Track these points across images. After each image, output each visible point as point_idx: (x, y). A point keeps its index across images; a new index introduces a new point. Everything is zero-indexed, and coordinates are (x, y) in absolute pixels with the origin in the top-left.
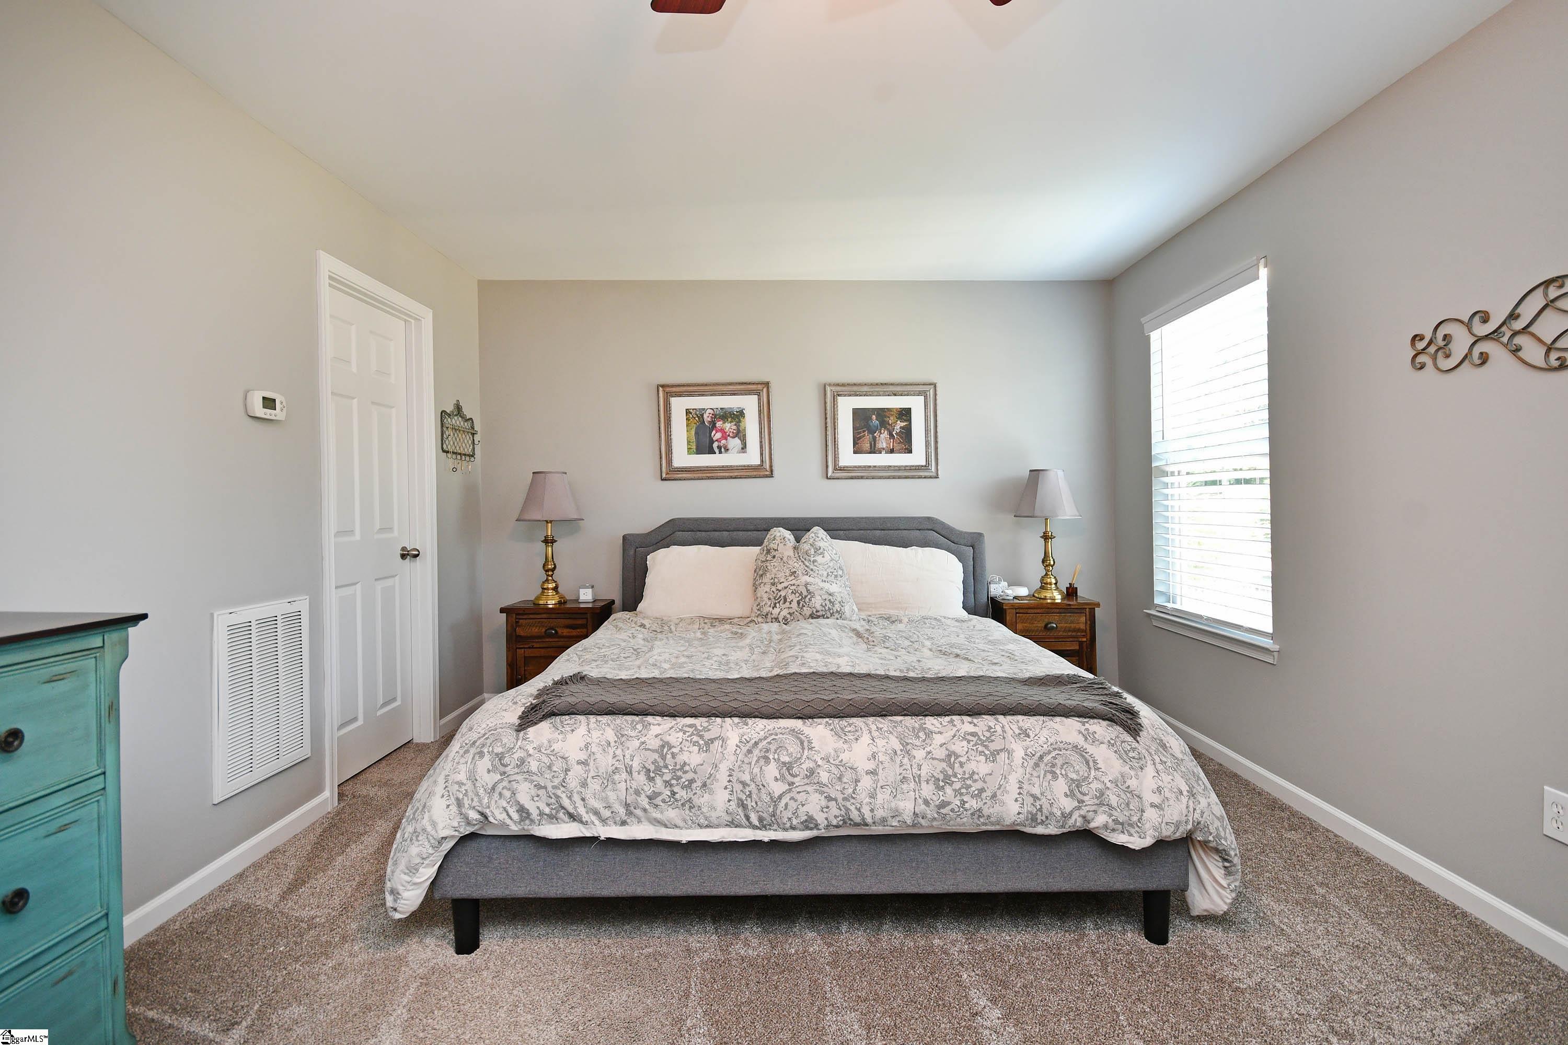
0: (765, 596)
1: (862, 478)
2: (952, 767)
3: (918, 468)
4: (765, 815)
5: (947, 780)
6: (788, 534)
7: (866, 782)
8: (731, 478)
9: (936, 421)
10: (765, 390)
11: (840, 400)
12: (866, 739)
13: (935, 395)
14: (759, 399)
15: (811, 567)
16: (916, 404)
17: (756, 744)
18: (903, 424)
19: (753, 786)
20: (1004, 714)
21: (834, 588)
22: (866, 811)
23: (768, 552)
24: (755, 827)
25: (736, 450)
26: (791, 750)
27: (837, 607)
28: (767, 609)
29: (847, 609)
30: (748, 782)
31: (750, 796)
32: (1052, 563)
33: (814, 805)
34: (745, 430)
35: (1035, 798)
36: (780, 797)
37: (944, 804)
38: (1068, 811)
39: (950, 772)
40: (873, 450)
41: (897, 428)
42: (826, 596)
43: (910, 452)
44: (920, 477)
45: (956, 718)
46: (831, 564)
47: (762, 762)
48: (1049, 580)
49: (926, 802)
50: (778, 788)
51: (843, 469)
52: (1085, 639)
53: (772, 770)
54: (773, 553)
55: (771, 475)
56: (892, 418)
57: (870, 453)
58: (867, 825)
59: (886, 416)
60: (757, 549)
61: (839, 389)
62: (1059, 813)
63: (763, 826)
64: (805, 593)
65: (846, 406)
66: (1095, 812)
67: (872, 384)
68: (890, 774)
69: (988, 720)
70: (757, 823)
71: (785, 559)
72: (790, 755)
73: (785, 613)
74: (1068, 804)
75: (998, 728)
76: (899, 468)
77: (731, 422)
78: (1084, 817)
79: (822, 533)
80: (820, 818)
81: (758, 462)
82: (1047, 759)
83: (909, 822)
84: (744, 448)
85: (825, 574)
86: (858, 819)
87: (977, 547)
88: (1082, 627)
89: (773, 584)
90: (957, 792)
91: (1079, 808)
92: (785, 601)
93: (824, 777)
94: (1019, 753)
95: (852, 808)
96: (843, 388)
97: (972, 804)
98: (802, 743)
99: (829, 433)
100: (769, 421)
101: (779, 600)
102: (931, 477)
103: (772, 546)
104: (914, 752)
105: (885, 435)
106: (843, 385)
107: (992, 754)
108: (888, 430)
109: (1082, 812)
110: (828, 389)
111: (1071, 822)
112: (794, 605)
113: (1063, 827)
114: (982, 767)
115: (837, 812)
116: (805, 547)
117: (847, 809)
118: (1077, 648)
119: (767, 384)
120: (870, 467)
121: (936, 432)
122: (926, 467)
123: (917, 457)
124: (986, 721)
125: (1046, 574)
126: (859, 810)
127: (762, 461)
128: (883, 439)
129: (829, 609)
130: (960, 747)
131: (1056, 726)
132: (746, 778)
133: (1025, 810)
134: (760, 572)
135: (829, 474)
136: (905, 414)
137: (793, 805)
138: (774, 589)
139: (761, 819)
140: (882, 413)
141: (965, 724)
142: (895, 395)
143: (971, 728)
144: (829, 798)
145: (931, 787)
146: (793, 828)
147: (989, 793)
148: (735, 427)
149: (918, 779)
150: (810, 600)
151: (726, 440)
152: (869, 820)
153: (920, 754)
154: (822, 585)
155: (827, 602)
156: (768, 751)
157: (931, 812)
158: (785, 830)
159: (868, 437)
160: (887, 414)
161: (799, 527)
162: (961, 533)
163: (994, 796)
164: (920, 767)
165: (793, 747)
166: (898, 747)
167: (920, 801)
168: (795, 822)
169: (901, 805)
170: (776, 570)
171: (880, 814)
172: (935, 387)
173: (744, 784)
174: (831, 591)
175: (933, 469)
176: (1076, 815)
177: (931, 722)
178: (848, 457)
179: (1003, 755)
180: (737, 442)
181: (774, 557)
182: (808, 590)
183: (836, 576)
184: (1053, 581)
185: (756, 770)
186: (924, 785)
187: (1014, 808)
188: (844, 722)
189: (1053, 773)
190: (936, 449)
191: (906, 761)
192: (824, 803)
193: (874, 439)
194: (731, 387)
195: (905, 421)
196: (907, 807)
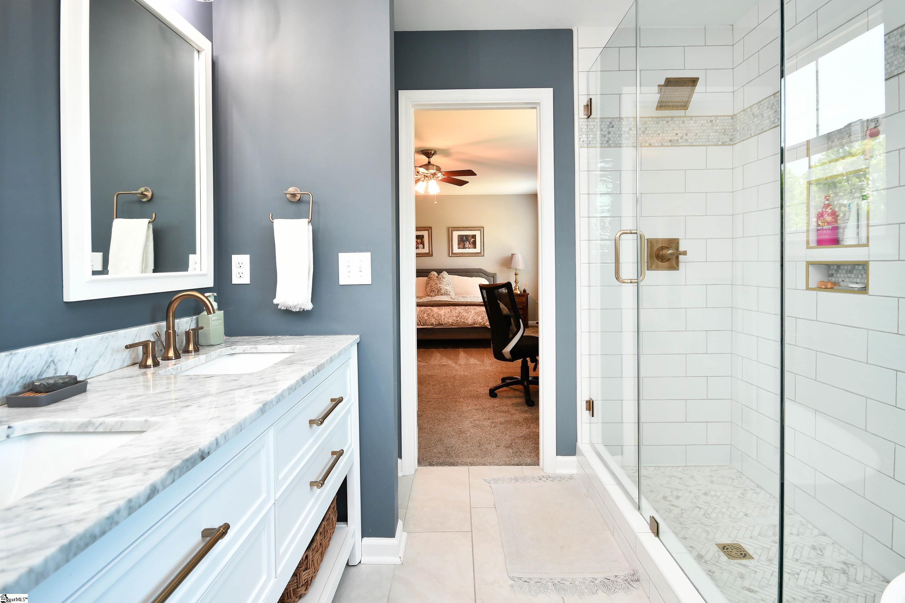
0: (429, 290)
1: (460, 256)
2: (459, 314)
3: (478, 253)
4: (424, 323)
5: (458, 316)
6: (435, 273)
7: (443, 317)
8: (420, 257)
9: (484, 239)
10: (430, 229)
11: (454, 232)
12: (444, 309)
13: (483, 230)
14: (429, 232)
15: (441, 282)
16: (477, 233)
17: (423, 310)
18: (473, 240)
19: (422, 318)
20: (472, 306)
21: (447, 288)
22: (443, 322)
23: (430, 278)
24: (422, 325)
25: (421, 248)
26: (429, 311)
27: (448, 293)
28: (429, 294)
29: (451, 294)
30: (421, 317)
31: (421, 320)
32: (517, 282)
33: (433, 321)
34: (424, 242)
35: (475, 319)
36: (427, 320)
37: (457, 321)
38: (481, 322)
39: (459, 315)
40: (464, 248)
41: (472, 241)
42: (445, 290)
43: (476, 248)
44: (479, 256)
45: (462, 307)
46: (447, 281)
47: (424, 313)
48: (516, 287)
49: (454, 320)
50: (426, 318)
51: (455, 254)
52: (524, 304)
53: (425, 315)
54: (431, 278)
55: (432, 256)
56: (470, 238)
57: (463, 249)
58: (443, 325)
59: (468, 237)
60: (427, 278)
61: (453, 229)
62: (479, 322)
63: (424, 325)
64: (439, 289)
65: (456, 234)
66: (486, 322)
67: (464, 227)
68: (448, 315)
69: (468, 307)
70: (422, 324)
71: (434, 280)
72: (429, 312)
73: (434, 295)
74: (481, 321)
75: (470, 308)
76: (472, 253)
77: (420, 239)
78: (484, 323)
79: (445, 273)
80: (434, 323)
81: (428, 252)
82: (478, 313)
83: (451, 324)
84: (424, 247)
85: (445, 284)
86: (441, 323)
87: (494, 277)
88: (524, 301)
89: (431, 287)
90: (460, 318)
91: (483, 321)
92: (434, 291)
93: (435, 316)
94: (473, 312)
95: (440, 321)
96: (454, 229)
97: (463, 320)
98: (431, 310)
99: (450, 242)
100: (432, 239)
101: (432, 291)
102: (482, 256)
103: (431, 276)
104: (453, 312)
105: (468, 243)
106: (455, 228)
107: (468, 312)
108: (469, 241)
109: (484, 322)
110: (450, 229)
111: (481, 324)
112: (436, 292)
113: (480, 325)
114: (465, 314)
115: (437, 322)
116: (440, 276)
117: (439, 321)
118: (522, 307)
119: (431, 228)
120: (463, 253)
121: (484, 242)
122: (480, 253)
123: (478, 250)
124: (467, 307)
125: (516, 286)
126: (441, 322)
127: (429, 251)
128: (467, 244)
129: (446, 294)
130: (462, 311)
131: (482, 308)
132: (421, 316)
133: (472, 322)
134: (427, 284)
135: (450, 256)
136: (474, 236)
137: (429, 321)
138: (431, 288)
139: (423, 324)
140: (467, 236)
141: (464, 307)
142: (471, 231)
143: (465, 308)
144: (436, 320)
145: (455, 317)
146: (429, 325)
147: (466, 319)
148: (421, 241)
149: (453, 316)
150: (441, 291)
151: (418, 245)
152: (443, 324)
153: (454, 312)
154: (444, 287)
155: (446, 292)
156: (425, 312)
157: (455, 322)
158: (428, 326)
159: (462, 244)
160: (468, 236)
161: (439, 271)
162: (490, 273)
163: (467, 319)
164: (453, 314)
165: (430, 311)
166: (450, 311)
167: (453, 320)
168: (430, 324)
169: (449, 321)
170: (432, 283)
171: (445, 322)
172: (484, 228)
173: (420, 317)
174: (447, 289)
175: (483, 254)
176: (482, 323)
177: (457, 307)
178: (456, 250)
179: (470, 312)
180: (421, 246)
181: (431, 279)
182: (440, 288)
183: (448, 285)
184: (518, 288)
185: (423, 315)
186: (454, 317)
187: (471, 321)
188: (440, 307)
189: (479, 316)
190: (484, 247)
191: (451, 313)
192: (435, 320)
193: (465, 244)
194: (420, 229)
195: (474, 239)
196: (450, 321)
